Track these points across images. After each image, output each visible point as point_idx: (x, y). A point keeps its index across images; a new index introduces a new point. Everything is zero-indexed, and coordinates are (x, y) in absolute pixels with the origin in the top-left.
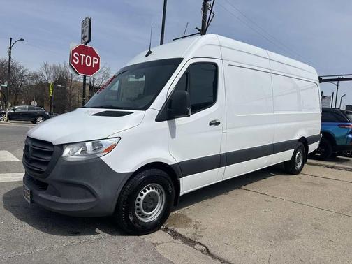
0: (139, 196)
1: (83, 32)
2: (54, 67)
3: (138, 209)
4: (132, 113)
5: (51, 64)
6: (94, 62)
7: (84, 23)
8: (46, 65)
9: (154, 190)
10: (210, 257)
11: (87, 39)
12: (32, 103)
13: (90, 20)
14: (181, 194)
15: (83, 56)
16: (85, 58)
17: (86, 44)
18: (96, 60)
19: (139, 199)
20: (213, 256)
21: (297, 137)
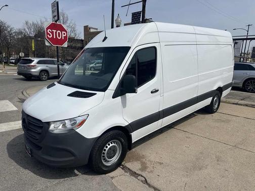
0: (105, 148)
1: (53, 12)
3: (104, 156)
4: (96, 94)
5: (30, 22)
7: (53, 6)
8: (27, 23)
9: (115, 145)
10: (147, 186)
11: (56, 18)
12: (20, 54)
13: (57, 3)
14: (133, 142)
15: (54, 31)
16: (56, 33)
17: (56, 22)
18: (64, 34)
19: (105, 150)
20: (149, 185)
21: (215, 88)
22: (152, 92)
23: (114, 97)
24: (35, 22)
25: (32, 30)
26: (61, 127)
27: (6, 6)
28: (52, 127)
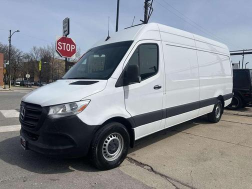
0: (105, 143)
1: (64, 28)
2: (41, 49)
4: (98, 81)
5: (38, 47)
6: (72, 48)
7: (64, 22)
8: (35, 48)
11: (67, 33)
14: (136, 139)
16: (65, 46)
17: (66, 36)
21: (216, 96)
22: (155, 88)
23: (116, 86)
24: (43, 47)
25: (39, 54)
26: (60, 112)
27: (18, 31)
28: (51, 112)
